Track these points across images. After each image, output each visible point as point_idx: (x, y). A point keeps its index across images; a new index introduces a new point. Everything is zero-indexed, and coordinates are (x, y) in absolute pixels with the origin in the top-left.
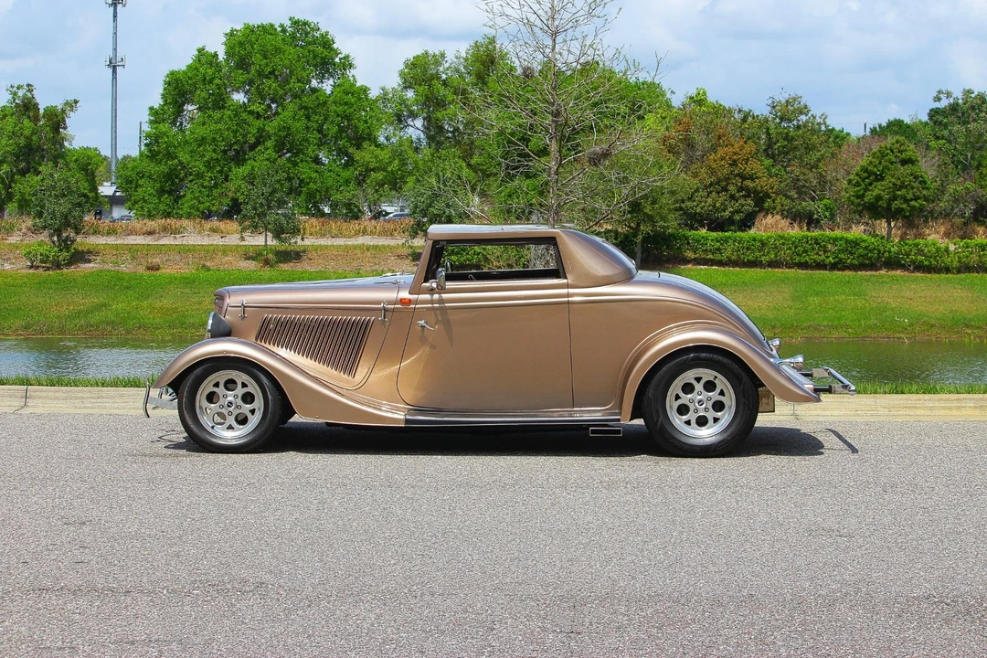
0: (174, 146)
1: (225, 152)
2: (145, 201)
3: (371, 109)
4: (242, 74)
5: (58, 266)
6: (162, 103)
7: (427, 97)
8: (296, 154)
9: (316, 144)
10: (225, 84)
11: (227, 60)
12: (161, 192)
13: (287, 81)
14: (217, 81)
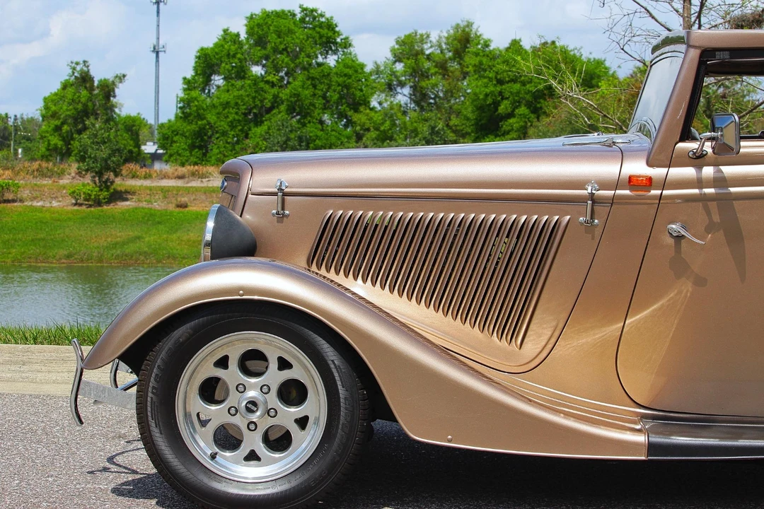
0: (203, 109)
1: (246, 115)
2: (179, 155)
3: (366, 80)
4: (259, 50)
5: (98, 203)
6: (193, 74)
7: (413, 69)
8: (304, 117)
9: (321, 108)
10: (245, 59)
11: (247, 39)
12: (192, 147)
13: (297, 57)
14: (239, 56)
